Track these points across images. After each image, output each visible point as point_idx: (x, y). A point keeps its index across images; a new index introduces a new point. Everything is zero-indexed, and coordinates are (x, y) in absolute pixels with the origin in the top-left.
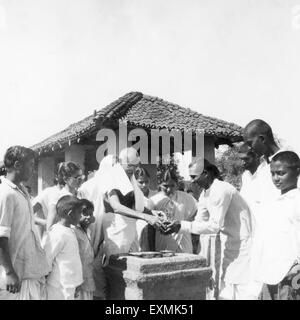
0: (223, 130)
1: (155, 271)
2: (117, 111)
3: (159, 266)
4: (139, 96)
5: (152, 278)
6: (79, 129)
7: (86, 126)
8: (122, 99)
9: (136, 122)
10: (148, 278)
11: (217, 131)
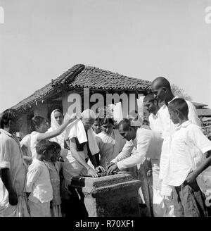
0: (142, 86)
1: (103, 185)
2: (68, 78)
3: (105, 181)
4: (82, 67)
5: (101, 190)
6: (42, 93)
7: (47, 91)
8: (71, 70)
9: (81, 85)
10: (98, 190)
11: (137, 87)
